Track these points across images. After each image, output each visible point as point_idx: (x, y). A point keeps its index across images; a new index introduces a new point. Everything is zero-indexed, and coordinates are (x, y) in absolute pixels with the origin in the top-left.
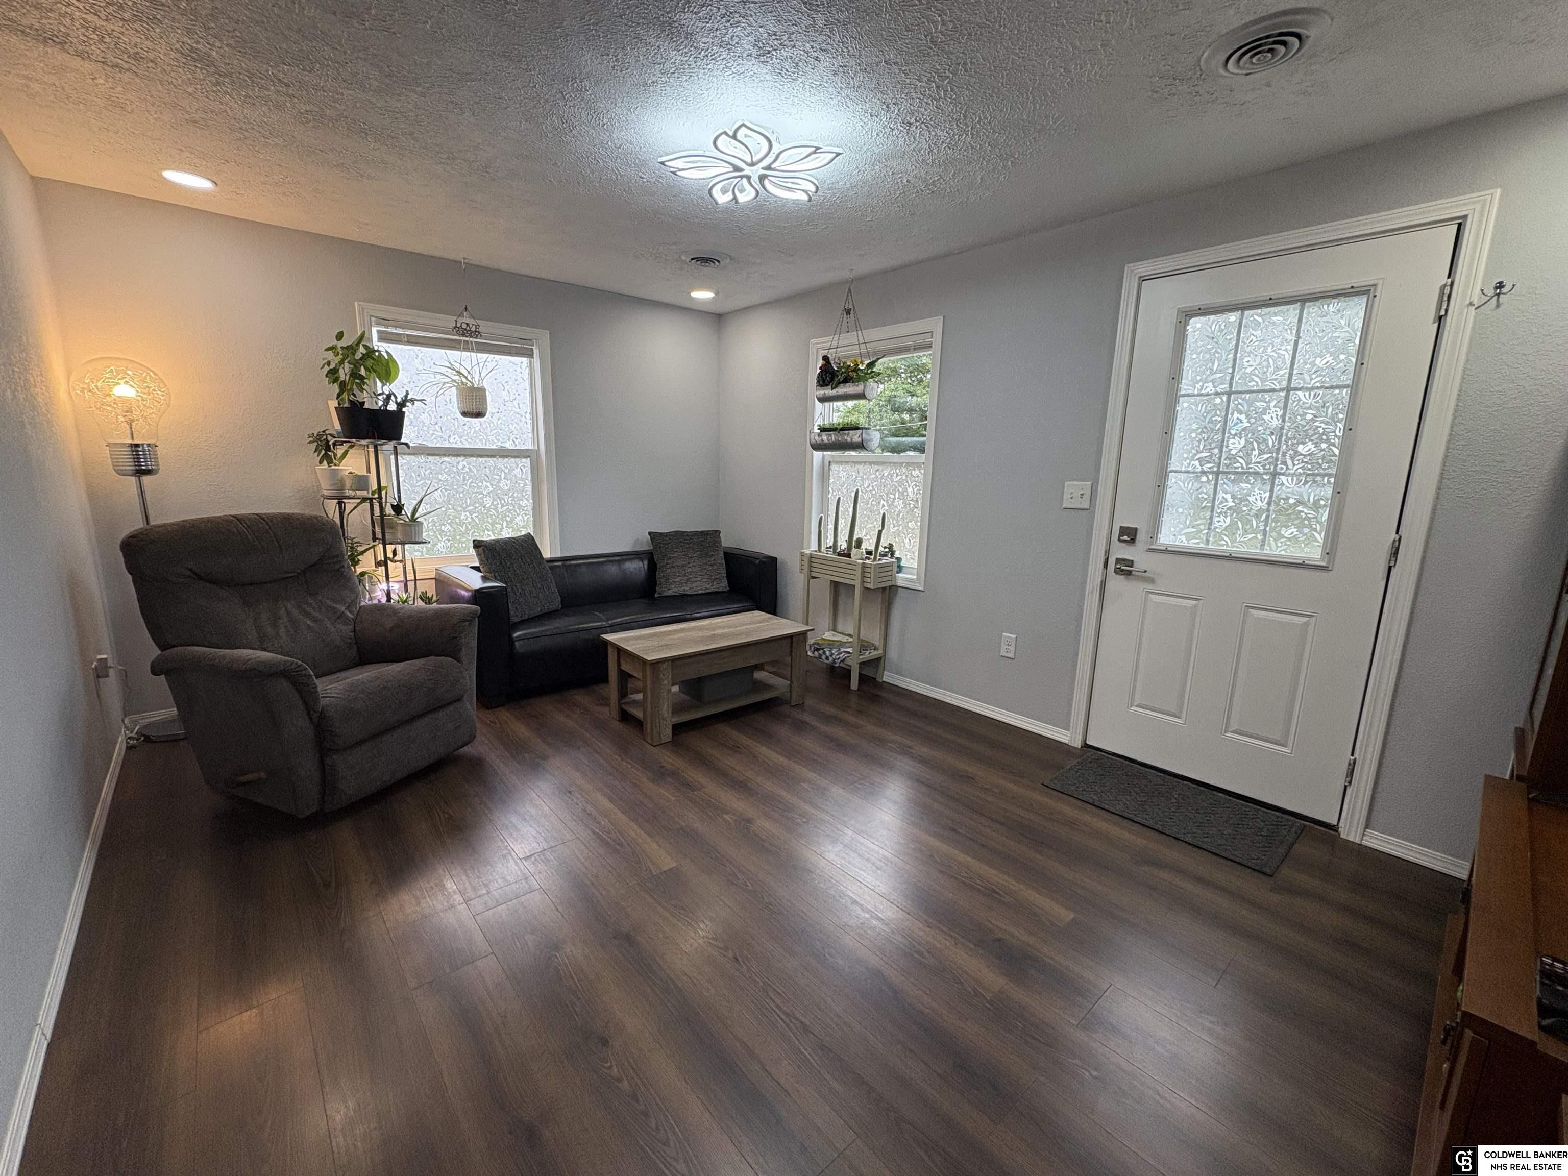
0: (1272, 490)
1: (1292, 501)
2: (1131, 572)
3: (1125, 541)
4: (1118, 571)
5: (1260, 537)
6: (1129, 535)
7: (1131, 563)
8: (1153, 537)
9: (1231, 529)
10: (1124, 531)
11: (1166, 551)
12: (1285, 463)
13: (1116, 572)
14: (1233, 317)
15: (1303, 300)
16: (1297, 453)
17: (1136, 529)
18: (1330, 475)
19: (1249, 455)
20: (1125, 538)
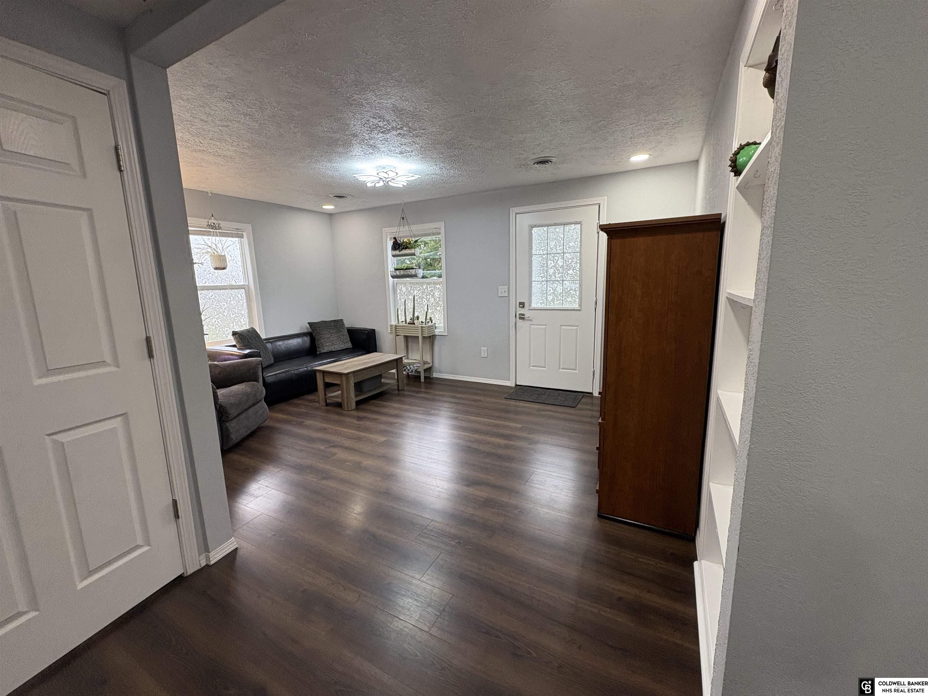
0: (563, 286)
1: (569, 289)
2: (524, 318)
3: (521, 307)
4: (520, 318)
5: (561, 302)
6: (522, 305)
7: (524, 315)
8: (530, 305)
9: (553, 300)
10: (520, 303)
11: (535, 309)
12: (565, 277)
13: (519, 319)
14: (545, 229)
15: (564, 224)
16: (568, 274)
17: (524, 303)
18: (577, 280)
19: (555, 275)
20: (521, 306)
